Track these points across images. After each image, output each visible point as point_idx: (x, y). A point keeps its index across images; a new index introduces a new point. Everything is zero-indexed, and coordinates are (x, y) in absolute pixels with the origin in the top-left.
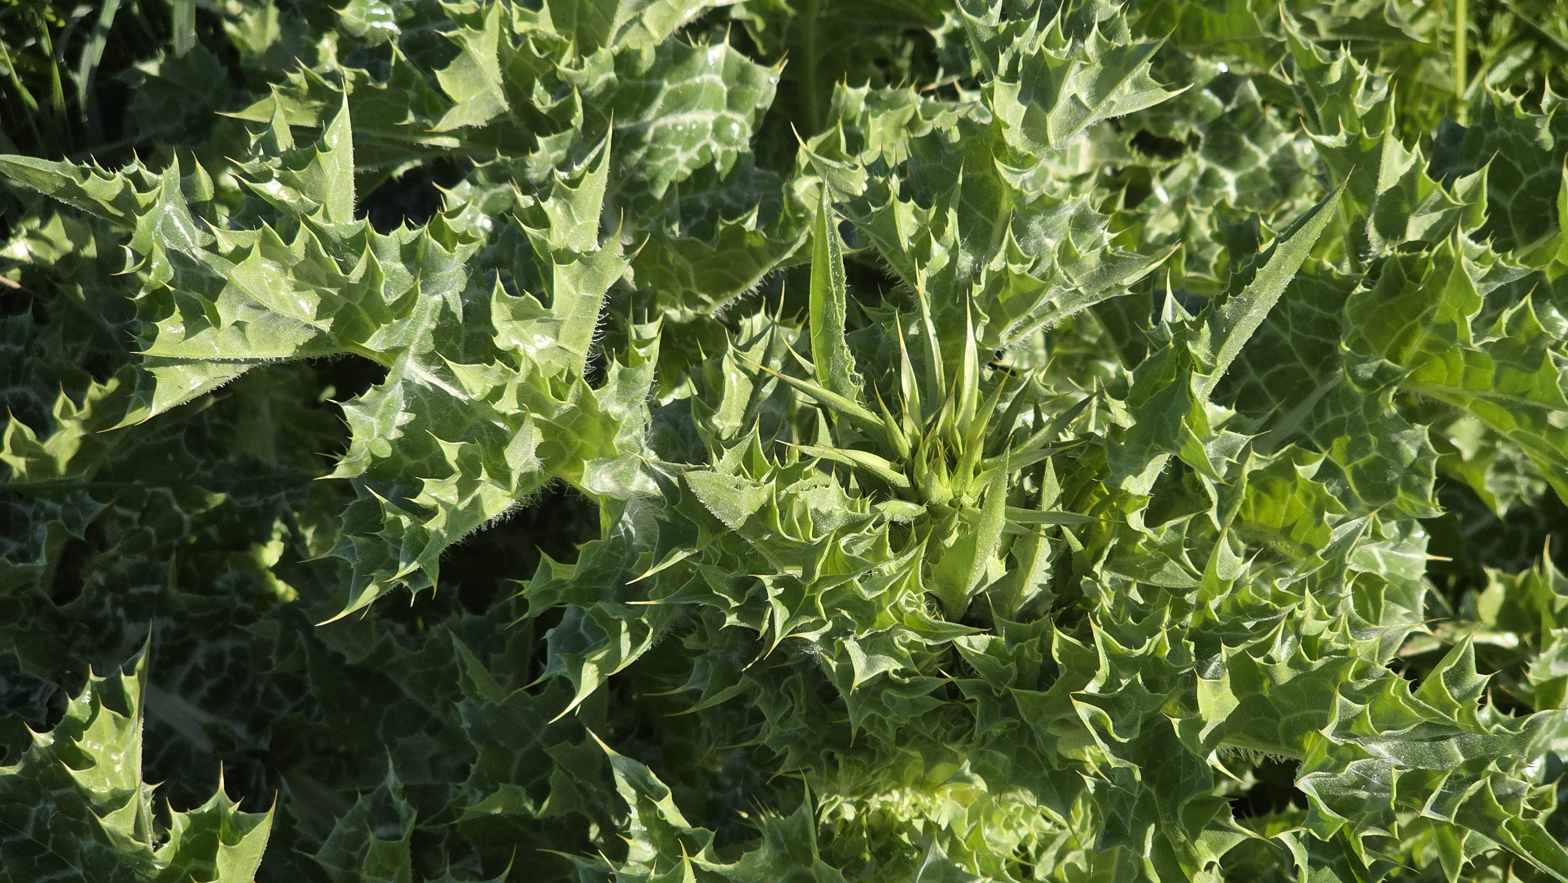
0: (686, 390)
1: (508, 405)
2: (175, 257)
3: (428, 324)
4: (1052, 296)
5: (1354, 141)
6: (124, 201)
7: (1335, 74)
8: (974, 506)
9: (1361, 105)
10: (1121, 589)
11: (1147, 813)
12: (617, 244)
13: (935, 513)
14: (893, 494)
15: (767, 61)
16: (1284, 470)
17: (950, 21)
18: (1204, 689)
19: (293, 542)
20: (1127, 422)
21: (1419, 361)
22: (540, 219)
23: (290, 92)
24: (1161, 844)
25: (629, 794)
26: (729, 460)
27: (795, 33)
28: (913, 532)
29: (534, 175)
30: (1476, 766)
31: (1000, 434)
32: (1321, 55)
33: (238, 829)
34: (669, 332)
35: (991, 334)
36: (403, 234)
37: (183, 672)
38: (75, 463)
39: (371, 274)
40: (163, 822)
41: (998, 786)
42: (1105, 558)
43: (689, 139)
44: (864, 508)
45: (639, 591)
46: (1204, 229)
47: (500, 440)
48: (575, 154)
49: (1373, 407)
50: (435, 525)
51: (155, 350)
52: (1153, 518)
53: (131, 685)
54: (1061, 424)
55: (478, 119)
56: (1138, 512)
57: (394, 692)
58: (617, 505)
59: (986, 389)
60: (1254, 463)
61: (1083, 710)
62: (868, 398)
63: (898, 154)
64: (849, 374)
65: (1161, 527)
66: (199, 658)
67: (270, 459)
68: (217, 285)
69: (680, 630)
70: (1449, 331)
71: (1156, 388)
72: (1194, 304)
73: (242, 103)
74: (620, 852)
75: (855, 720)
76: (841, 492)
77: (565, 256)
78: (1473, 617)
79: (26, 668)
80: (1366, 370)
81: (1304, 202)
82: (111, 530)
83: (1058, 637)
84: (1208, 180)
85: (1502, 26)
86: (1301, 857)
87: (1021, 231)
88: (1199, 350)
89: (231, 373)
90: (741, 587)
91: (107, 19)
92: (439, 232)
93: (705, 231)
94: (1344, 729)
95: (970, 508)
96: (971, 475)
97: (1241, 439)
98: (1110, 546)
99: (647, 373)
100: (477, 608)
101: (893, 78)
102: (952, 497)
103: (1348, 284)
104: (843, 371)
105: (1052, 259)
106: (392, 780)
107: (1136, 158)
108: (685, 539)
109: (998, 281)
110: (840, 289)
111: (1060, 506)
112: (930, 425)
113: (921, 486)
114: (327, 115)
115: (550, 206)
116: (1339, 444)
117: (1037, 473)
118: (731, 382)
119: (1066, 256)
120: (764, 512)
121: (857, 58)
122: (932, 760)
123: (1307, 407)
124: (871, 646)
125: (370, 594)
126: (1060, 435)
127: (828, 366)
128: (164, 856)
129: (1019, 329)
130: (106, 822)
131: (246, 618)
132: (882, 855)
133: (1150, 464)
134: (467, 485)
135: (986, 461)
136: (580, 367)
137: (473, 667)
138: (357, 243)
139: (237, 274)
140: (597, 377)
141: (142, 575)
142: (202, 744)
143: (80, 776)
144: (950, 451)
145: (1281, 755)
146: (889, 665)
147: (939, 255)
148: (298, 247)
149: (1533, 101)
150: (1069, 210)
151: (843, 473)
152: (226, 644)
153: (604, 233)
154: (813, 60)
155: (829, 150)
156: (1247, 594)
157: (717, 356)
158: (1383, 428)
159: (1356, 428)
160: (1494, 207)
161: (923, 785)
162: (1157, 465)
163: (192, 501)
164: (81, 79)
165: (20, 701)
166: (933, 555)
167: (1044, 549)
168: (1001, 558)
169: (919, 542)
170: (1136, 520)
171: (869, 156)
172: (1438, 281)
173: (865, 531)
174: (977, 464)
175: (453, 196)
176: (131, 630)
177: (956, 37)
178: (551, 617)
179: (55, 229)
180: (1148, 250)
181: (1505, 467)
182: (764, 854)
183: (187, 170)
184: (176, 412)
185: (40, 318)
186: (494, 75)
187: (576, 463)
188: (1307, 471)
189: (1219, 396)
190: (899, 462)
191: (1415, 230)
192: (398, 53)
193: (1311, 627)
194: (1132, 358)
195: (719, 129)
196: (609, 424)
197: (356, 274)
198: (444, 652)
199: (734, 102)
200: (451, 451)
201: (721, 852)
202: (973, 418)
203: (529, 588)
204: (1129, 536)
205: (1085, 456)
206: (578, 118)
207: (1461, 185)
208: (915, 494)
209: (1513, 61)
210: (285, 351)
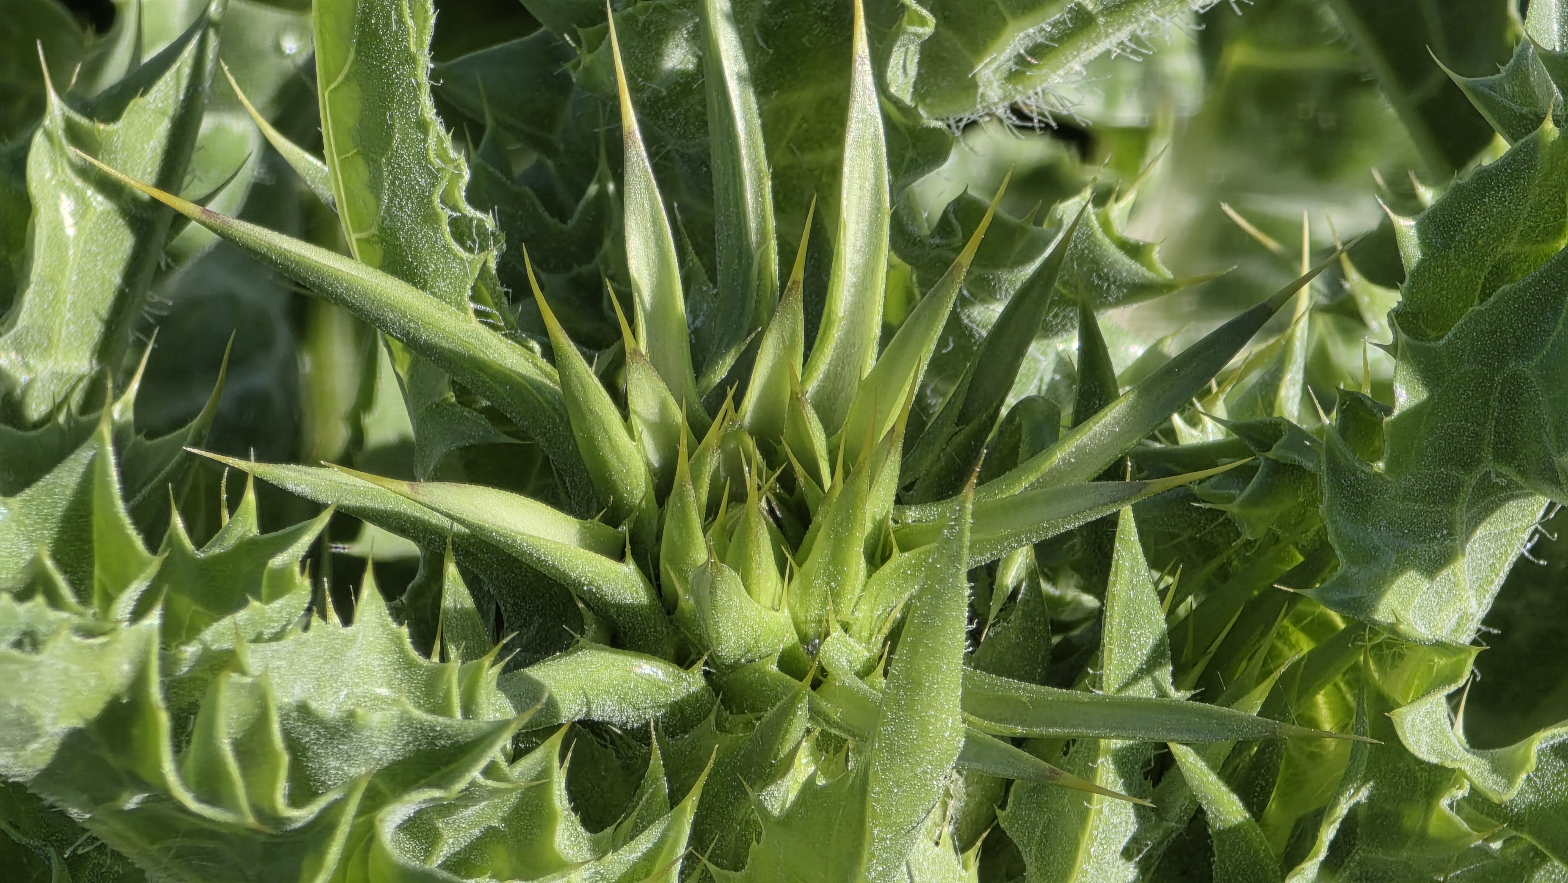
8: (865, 672)
13: (731, 693)
14: (591, 628)
20: (1398, 385)
28: (656, 760)
31: (963, 419)
42: (1322, 851)
52: (1490, 719)
54: (1186, 376)
56: (1440, 697)
62: (510, 298)
64: (445, 214)
65: (1518, 748)
71: (1499, 273)
76: (397, 640)
95: (851, 680)
96: (858, 564)
98: (1342, 809)
102: (791, 638)
104: (425, 202)
111: (1165, 674)
112: (720, 392)
113: (686, 601)
118: (57, 226)
126: (1177, 420)
127: (375, 186)
129: (1038, 51)
133: (1480, 532)
135: (912, 514)
144: (787, 480)
166: (721, 841)
167: (1112, 817)
168: (962, 847)
169: (675, 798)
170: (1430, 727)
173: (475, 774)
174: (879, 526)
190: (613, 520)
202: (870, 363)
204: (1408, 777)
205: (1253, 501)
208: (665, 629)
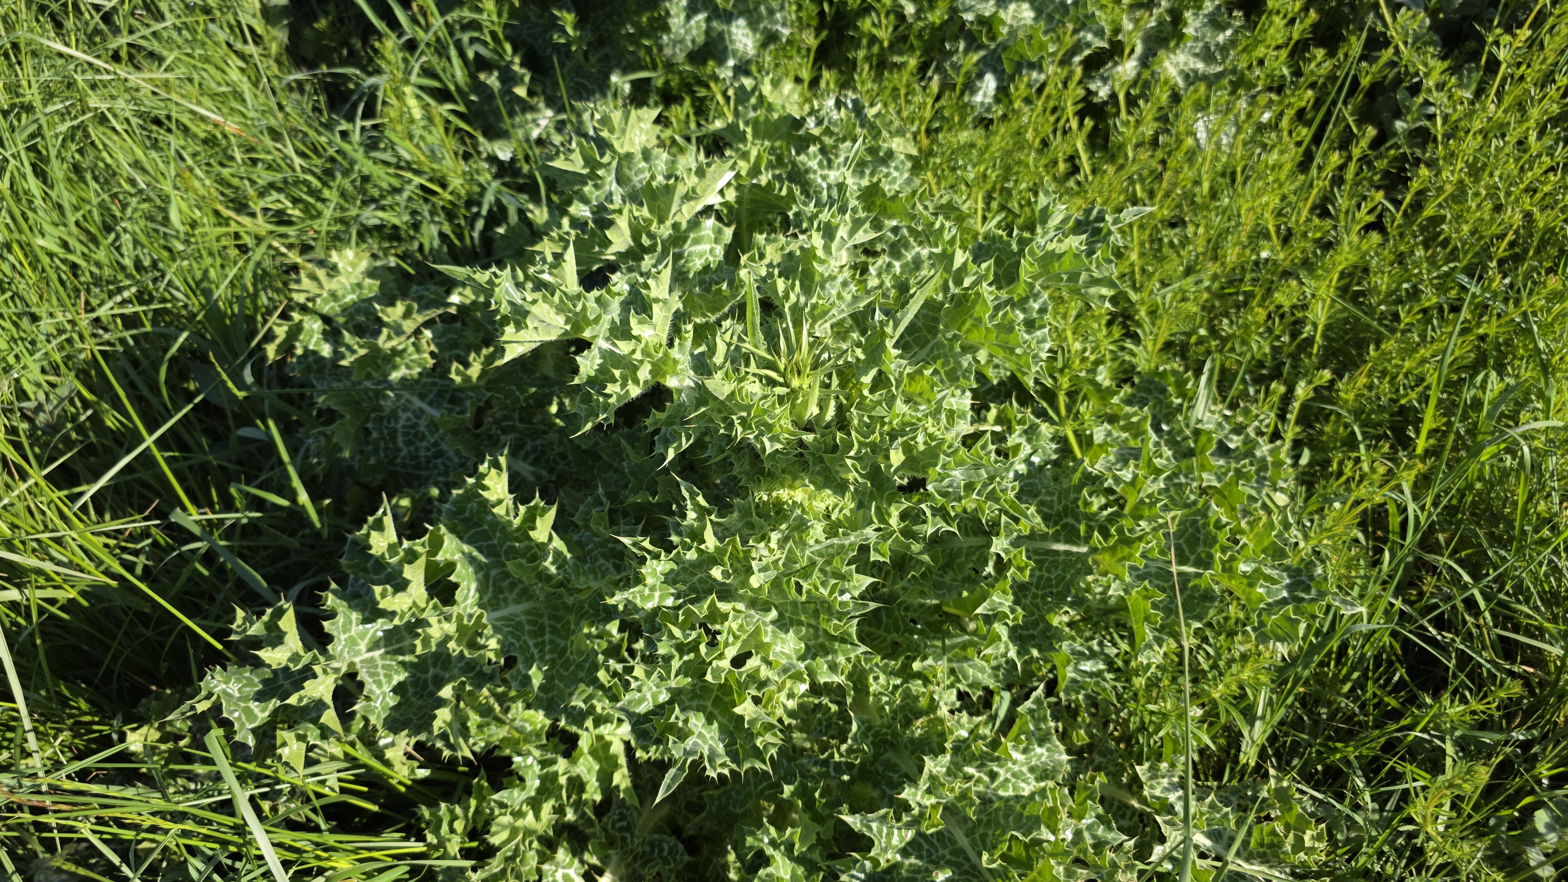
0: (703, 348)
1: (638, 356)
2: (511, 303)
3: (607, 326)
4: (834, 311)
5: (944, 250)
6: (490, 282)
7: (937, 225)
9: (947, 237)
10: (861, 417)
11: (872, 497)
12: (677, 294)
13: (793, 391)
14: (778, 385)
15: (728, 225)
16: (919, 372)
17: (795, 209)
18: (892, 453)
19: (561, 405)
20: (862, 357)
21: (968, 331)
22: (647, 286)
23: (552, 239)
24: (878, 508)
25: (686, 495)
26: (720, 375)
27: (738, 214)
28: (786, 398)
29: (644, 269)
30: (991, 479)
31: (816, 362)
32: (932, 218)
33: (544, 512)
34: (696, 328)
35: (812, 326)
36: (596, 293)
37: (522, 453)
38: (480, 378)
39: (584, 308)
40: (516, 508)
41: (819, 488)
42: (855, 406)
43: (701, 256)
44: (768, 390)
45: (689, 422)
46: (888, 284)
47: (635, 369)
48: (659, 261)
49: (951, 348)
50: (612, 400)
51: (504, 338)
52: (872, 391)
53: (502, 460)
54: (838, 358)
55: (622, 249)
56: (867, 389)
57: (600, 458)
58: (679, 391)
59: (811, 346)
60: (909, 370)
61: (849, 462)
62: (768, 350)
63: (777, 260)
64: (761, 342)
65: (875, 394)
66: (528, 447)
67: (552, 374)
68: (527, 313)
69: (704, 434)
70: (979, 320)
71: (873, 344)
72: (887, 313)
73: (534, 243)
74: (684, 516)
75: (767, 466)
76: (760, 385)
77: (657, 300)
78: (985, 420)
79: (464, 453)
80: (949, 335)
81: (924, 272)
82: (494, 402)
83: (839, 435)
84: (889, 265)
85: (994, 205)
86: (928, 513)
87: (823, 288)
88: (889, 330)
89: (534, 346)
90: (725, 419)
91: (484, 212)
92: (609, 292)
93: (707, 290)
94: (944, 467)
95: (806, 389)
96: (806, 377)
97: (904, 362)
98: (857, 402)
99: (689, 343)
100: (630, 426)
101: (774, 230)
102: (799, 385)
103: (942, 304)
104: (759, 340)
105: (834, 298)
106: (600, 490)
107: (863, 258)
108: (705, 403)
109: (815, 307)
110: (758, 311)
111: (838, 388)
112: (791, 360)
113: (788, 382)
114: (565, 248)
115: (650, 282)
116: (939, 362)
117: (830, 376)
118: (719, 345)
119: (839, 296)
120: (733, 393)
121: (761, 223)
122: (794, 479)
123: (927, 349)
124: (773, 439)
125: (589, 426)
126: (838, 362)
127: (754, 339)
128: (517, 522)
129: (822, 324)
130: (495, 510)
131: (545, 433)
132: (778, 513)
133: (871, 372)
134: (624, 385)
135: (811, 372)
136: (664, 341)
137: (629, 449)
138: (579, 297)
139: (534, 309)
140: (671, 344)
141: (506, 418)
142: (531, 478)
143: (485, 494)
144: (798, 369)
145: (920, 476)
146: (779, 446)
147: (793, 298)
148: (556, 299)
149: (1010, 235)
150: (840, 279)
151: (760, 378)
152: (538, 442)
153: (671, 291)
154: (745, 224)
155: (752, 259)
156: (907, 418)
157: (714, 336)
158: (956, 356)
159: (946, 356)
160: (996, 274)
161: (791, 487)
162: (873, 372)
163: (523, 391)
164: (476, 235)
165: (463, 465)
166: (793, 406)
167: (833, 403)
168: (817, 407)
169: (788, 402)
170: (866, 392)
171: (766, 261)
172: (976, 301)
173: (769, 399)
174: (808, 373)
175: (615, 277)
176: (503, 438)
177: (797, 214)
178: (657, 432)
179: (468, 291)
180: (868, 292)
181: (997, 366)
182: (735, 515)
183: (513, 270)
184: (514, 360)
185: (464, 324)
186: (627, 232)
187: (664, 376)
188: (927, 372)
189: (895, 346)
190: (780, 374)
191: (967, 283)
192: (591, 224)
193: (931, 430)
194: (863, 333)
195: (712, 251)
196: (676, 362)
197: (579, 308)
198: (618, 444)
199: (717, 241)
200: (617, 373)
201: (720, 515)
202: (806, 357)
203: (648, 422)
204: (864, 398)
205: (847, 370)
206: (659, 248)
207: (984, 266)
208: (786, 385)
209: (998, 218)
210: (553, 338)
